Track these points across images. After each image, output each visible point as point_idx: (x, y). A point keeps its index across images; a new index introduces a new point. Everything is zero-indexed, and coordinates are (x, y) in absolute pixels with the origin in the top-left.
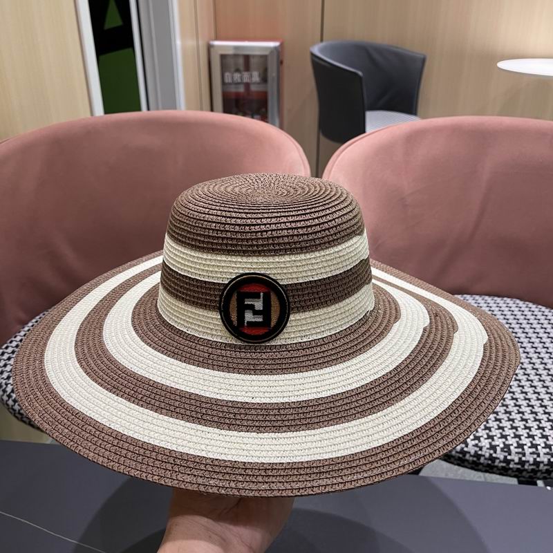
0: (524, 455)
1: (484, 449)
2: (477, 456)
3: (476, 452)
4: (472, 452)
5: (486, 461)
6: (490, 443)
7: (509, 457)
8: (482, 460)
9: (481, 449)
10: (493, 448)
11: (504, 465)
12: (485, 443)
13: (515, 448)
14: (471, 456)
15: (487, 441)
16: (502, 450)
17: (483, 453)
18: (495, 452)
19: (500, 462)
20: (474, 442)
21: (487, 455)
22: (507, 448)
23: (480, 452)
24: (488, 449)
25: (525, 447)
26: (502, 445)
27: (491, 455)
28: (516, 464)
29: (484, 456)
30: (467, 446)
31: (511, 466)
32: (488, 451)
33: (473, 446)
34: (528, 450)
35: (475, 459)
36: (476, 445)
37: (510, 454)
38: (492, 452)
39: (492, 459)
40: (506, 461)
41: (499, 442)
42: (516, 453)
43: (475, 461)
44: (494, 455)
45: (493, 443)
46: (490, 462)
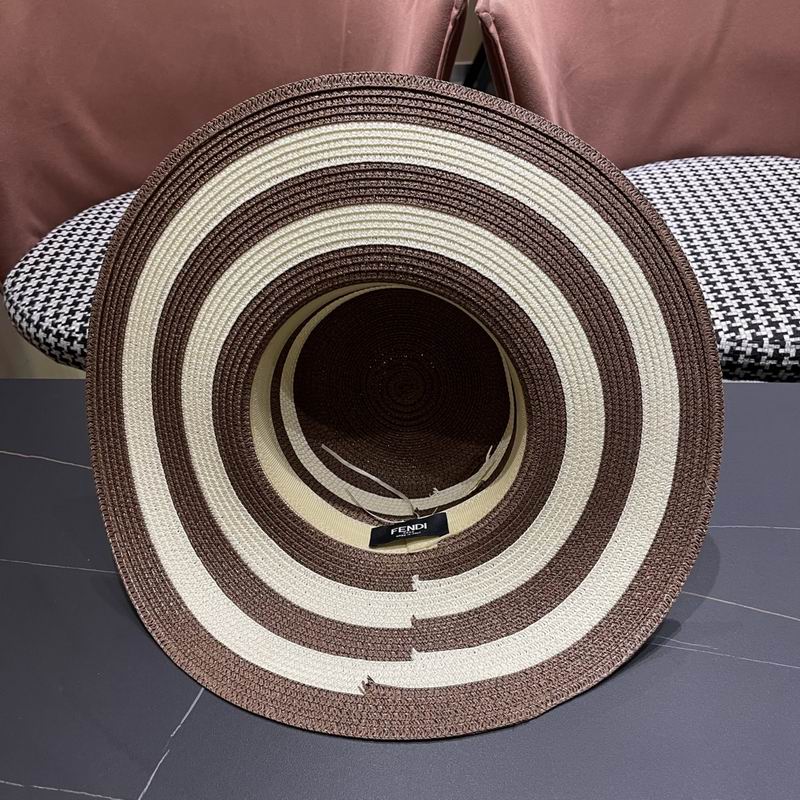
1: (745, 343)
2: (734, 354)
3: (732, 348)
4: (727, 350)
5: (747, 360)
6: (753, 334)
7: (781, 351)
9: (739, 343)
10: (758, 340)
11: (774, 362)
12: (745, 335)
13: (791, 337)
14: (725, 355)
15: (748, 332)
16: (771, 341)
17: (743, 349)
18: (761, 346)
19: (769, 358)
20: (728, 336)
21: (749, 351)
22: (778, 339)
23: (738, 349)
24: (750, 342)
26: (771, 336)
27: (754, 350)
28: (791, 359)
29: (744, 352)
31: (784, 363)
32: (750, 345)
33: (728, 340)
35: (730, 359)
36: (732, 339)
37: (783, 347)
38: (756, 345)
39: (756, 355)
40: (778, 357)
41: (766, 332)
42: (793, 343)
43: (730, 362)
44: (759, 350)
45: (758, 334)
46: (752, 361)
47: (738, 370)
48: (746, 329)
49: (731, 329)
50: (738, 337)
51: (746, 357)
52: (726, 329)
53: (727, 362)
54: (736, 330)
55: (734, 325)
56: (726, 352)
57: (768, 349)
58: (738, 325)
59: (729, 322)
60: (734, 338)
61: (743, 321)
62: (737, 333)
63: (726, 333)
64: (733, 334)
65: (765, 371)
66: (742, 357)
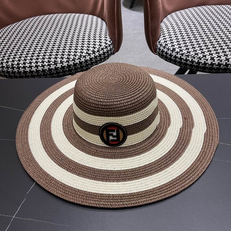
1: (223, 61)
2: (219, 65)
3: (219, 63)
6: (226, 58)
9: (221, 61)
12: (223, 58)
14: (216, 65)
17: (222, 63)
18: (228, 62)
20: (217, 59)
21: (224, 64)
23: (221, 63)
24: (225, 60)
27: (226, 63)
29: (223, 64)
30: (214, 61)
32: (225, 61)
33: (217, 60)
35: (218, 67)
36: (219, 60)
38: (227, 61)
43: (218, 68)
44: (228, 63)
45: (227, 58)
46: (225, 67)
47: (221, 70)
48: (223, 56)
49: (218, 57)
50: (221, 59)
51: (223, 66)
52: (217, 57)
53: (217, 68)
54: (220, 57)
55: (219, 55)
56: (217, 64)
58: (221, 55)
59: (218, 54)
60: (219, 59)
61: (222, 54)
62: (220, 58)
63: (217, 58)
64: (219, 58)
65: (229, 70)
66: (222, 65)
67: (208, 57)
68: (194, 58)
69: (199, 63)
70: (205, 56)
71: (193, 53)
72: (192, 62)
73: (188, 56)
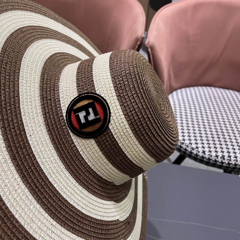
0: (230, 160)
1: (213, 157)
2: (209, 159)
4: (207, 157)
8: (211, 161)
9: (211, 156)
10: (217, 156)
12: (213, 154)
13: (227, 157)
14: (206, 159)
16: (221, 158)
19: (219, 163)
20: (208, 153)
22: (223, 157)
25: (232, 157)
27: (215, 159)
28: (226, 164)
30: (205, 155)
31: (224, 165)
34: (233, 159)
36: (209, 155)
37: (224, 160)
38: (216, 158)
39: (216, 161)
40: (222, 163)
41: (220, 154)
42: (227, 159)
47: (210, 164)
52: (208, 151)
55: (210, 150)
57: (220, 160)
58: (212, 150)
61: (214, 149)
62: (211, 153)
67: (201, 150)
68: (188, 147)
69: (191, 152)
70: (197, 148)
71: (187, 142)
72: (186, 150)
73: (183, 143)
